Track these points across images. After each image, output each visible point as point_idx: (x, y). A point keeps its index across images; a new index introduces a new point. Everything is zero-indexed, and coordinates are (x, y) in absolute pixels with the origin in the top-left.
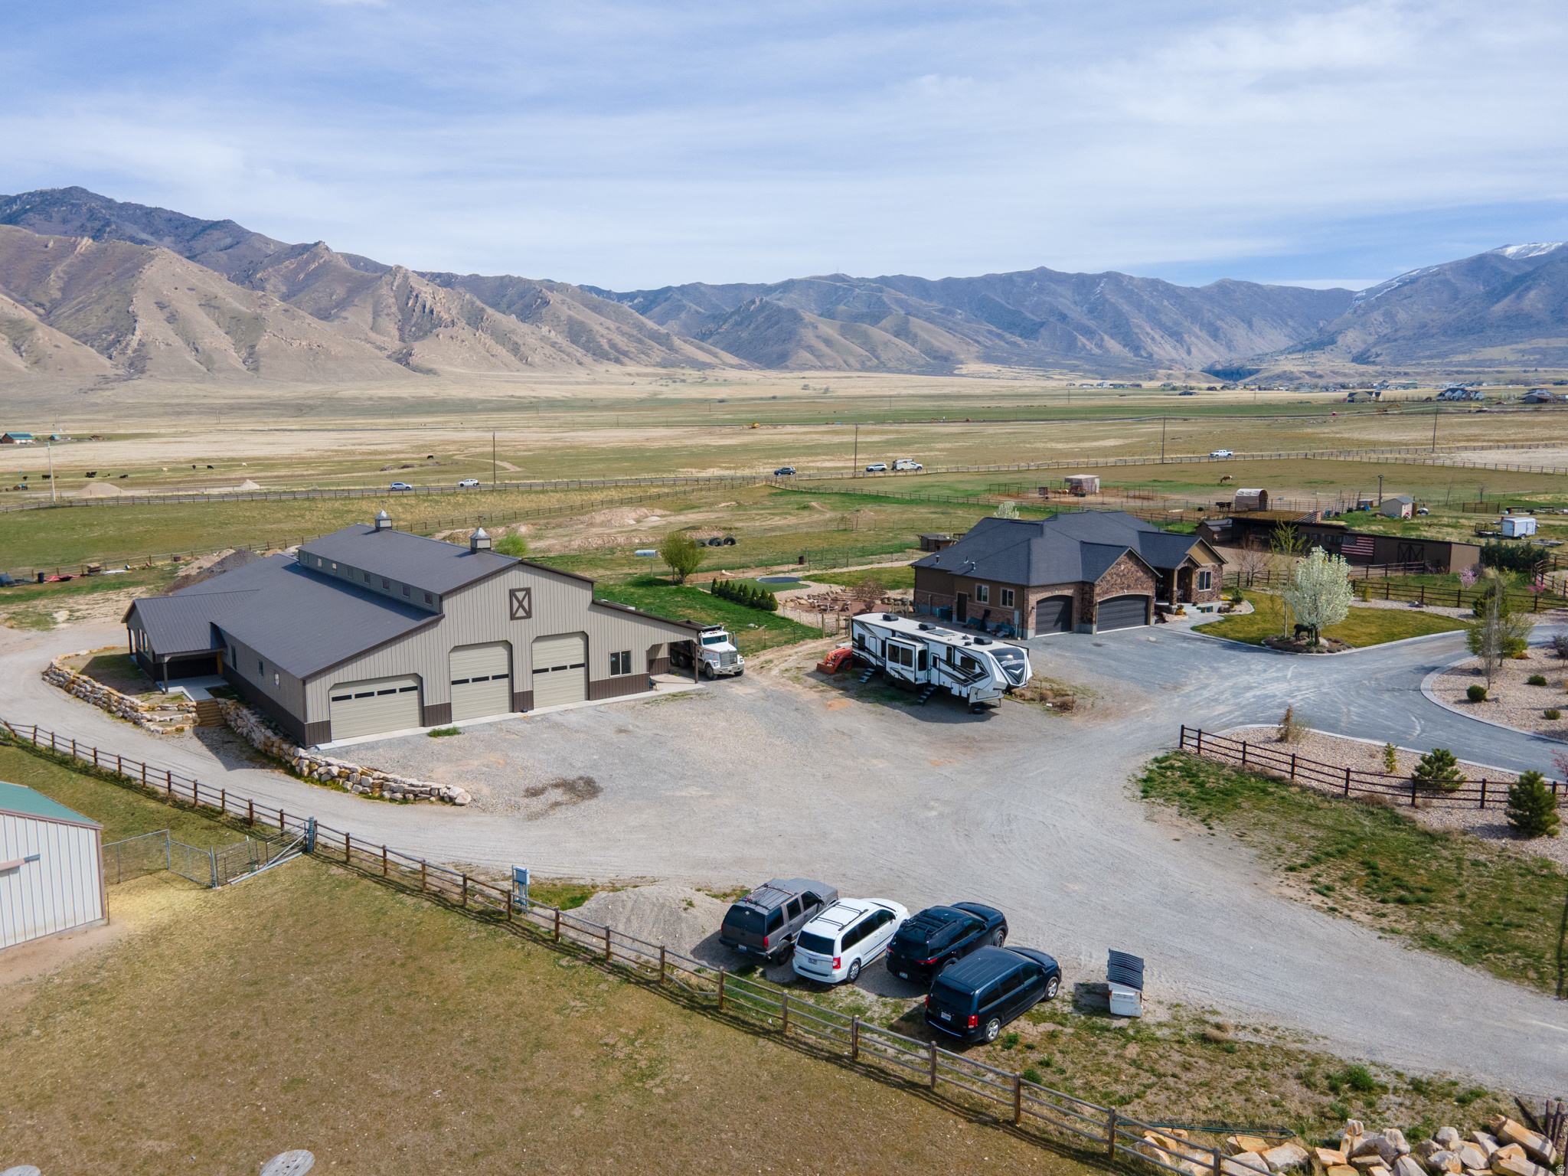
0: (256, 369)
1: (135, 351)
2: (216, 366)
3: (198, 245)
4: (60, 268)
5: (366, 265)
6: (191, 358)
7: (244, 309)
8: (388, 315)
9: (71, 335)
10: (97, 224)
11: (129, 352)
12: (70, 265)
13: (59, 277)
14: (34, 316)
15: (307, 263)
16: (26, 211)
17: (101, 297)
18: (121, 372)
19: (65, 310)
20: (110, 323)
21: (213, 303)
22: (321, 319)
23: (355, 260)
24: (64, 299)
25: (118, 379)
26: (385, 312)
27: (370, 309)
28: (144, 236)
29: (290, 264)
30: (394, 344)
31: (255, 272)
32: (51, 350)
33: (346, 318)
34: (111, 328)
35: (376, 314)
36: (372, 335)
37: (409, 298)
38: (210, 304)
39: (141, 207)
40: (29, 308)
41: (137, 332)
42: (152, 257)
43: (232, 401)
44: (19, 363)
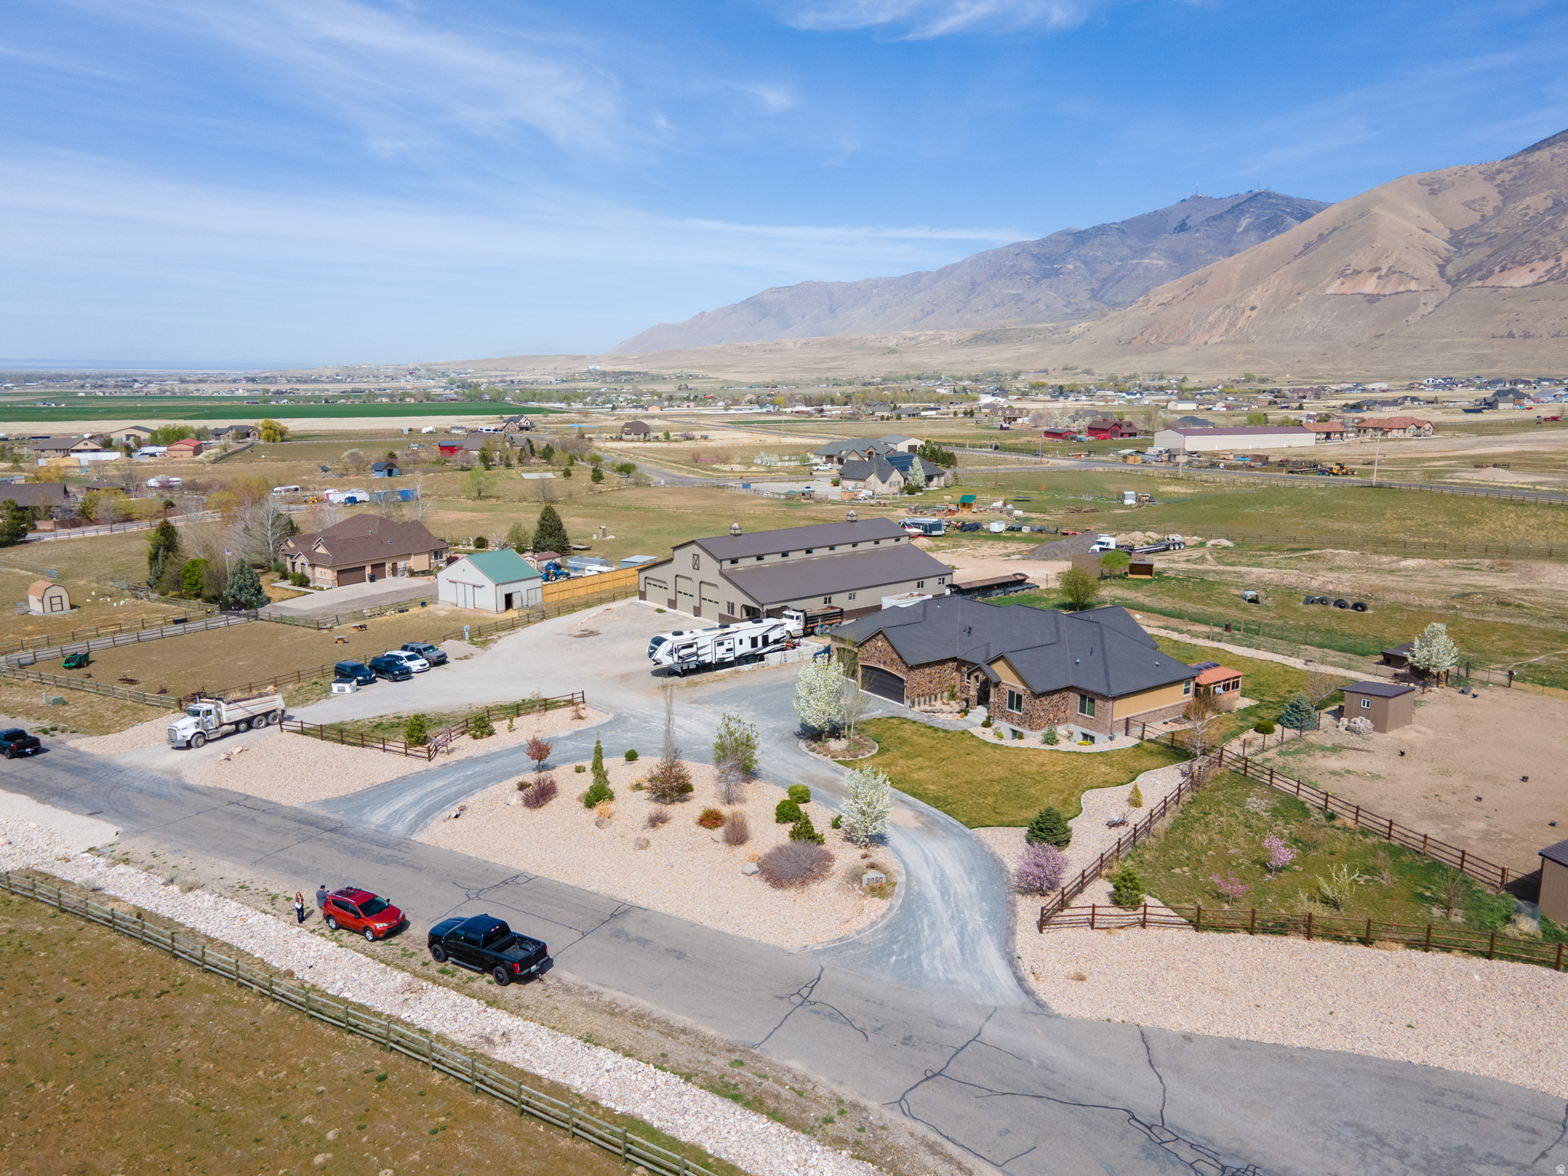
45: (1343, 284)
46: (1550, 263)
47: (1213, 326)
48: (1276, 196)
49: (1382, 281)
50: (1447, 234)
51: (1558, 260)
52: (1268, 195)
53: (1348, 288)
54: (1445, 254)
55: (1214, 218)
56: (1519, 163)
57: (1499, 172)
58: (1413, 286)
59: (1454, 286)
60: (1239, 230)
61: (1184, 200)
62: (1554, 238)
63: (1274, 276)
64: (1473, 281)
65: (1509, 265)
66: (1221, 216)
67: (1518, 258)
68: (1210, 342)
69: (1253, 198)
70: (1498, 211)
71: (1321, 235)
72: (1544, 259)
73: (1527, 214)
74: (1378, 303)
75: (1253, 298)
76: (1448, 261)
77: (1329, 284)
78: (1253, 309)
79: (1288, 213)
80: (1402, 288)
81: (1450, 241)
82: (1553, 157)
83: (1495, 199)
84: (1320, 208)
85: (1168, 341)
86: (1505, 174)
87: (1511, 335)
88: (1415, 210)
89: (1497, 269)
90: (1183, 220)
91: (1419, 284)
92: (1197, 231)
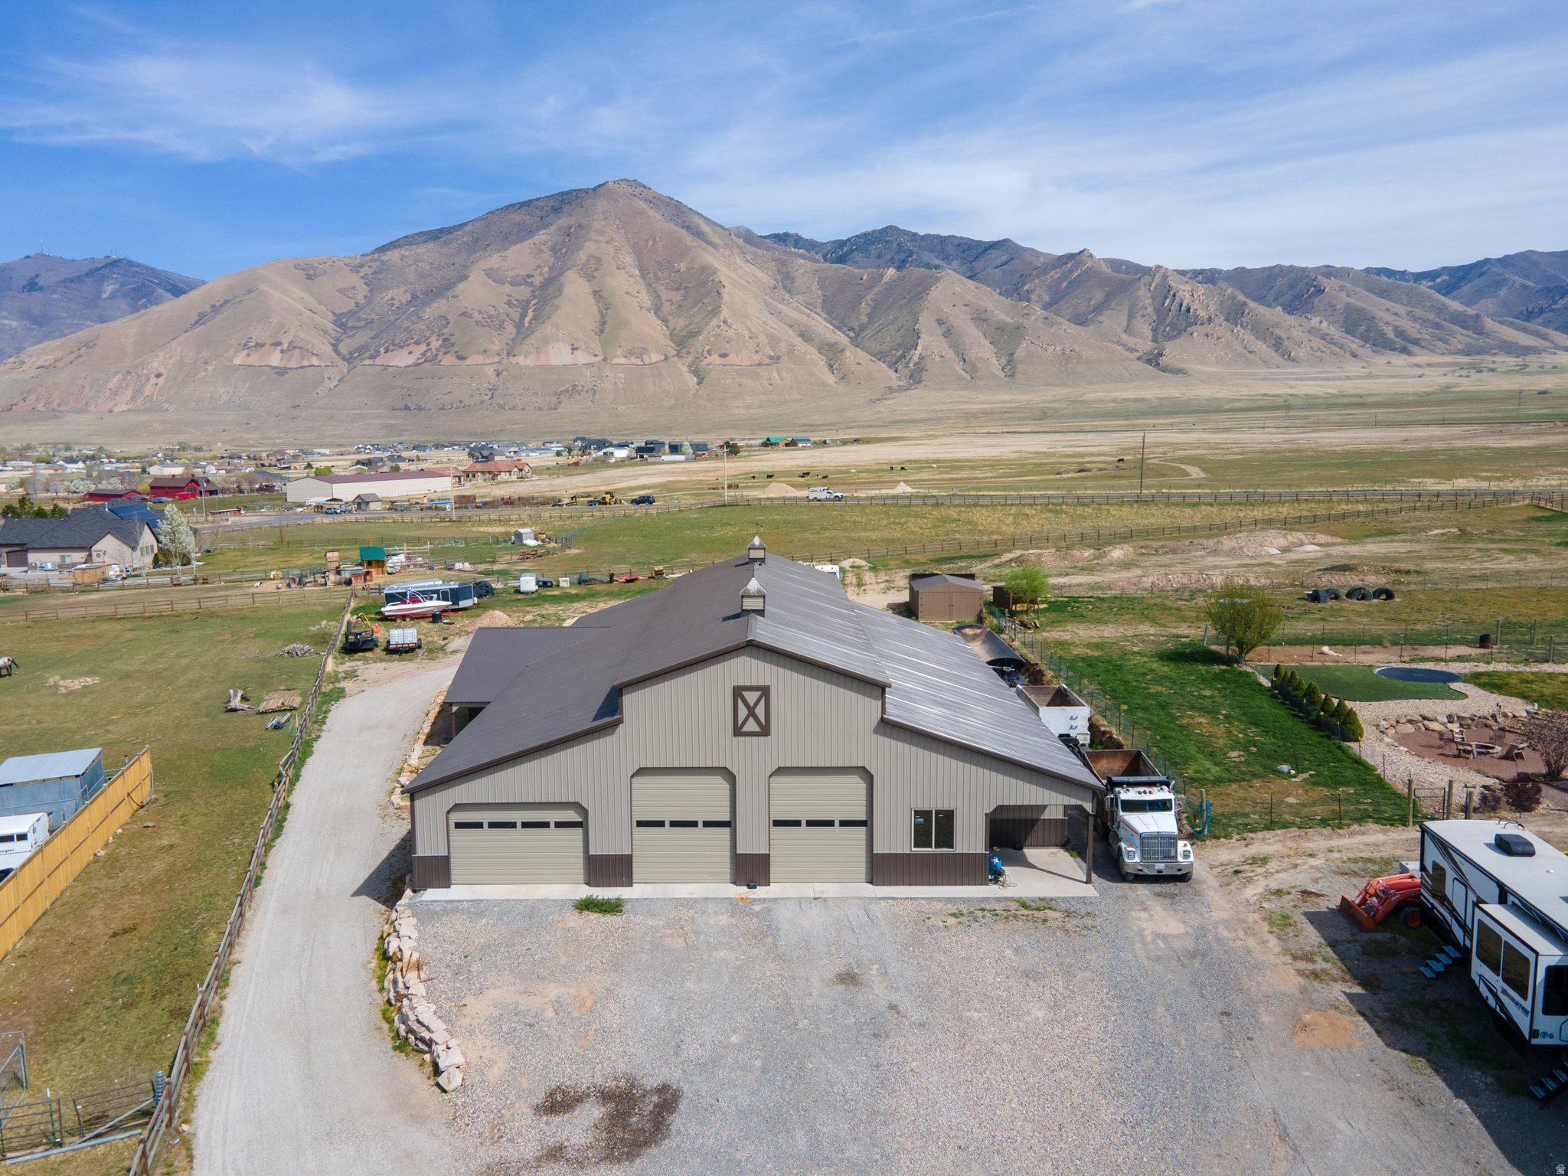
0: (1012, 376)
1: (916, 364)
2: (979, 374)
3: (978, 265)
4: (869, 297)
5: (1127, 268)
6: (958, 368)
7: (1008, 319)
8: (1143, 316)
9: (870, 353)
10: (902, 256)
11: (911, 365)
12: (877, 294)
13: (868, 305)
14: (847, 339)
15: (1071, 271)
16: (852, 251)
17: (896, 318)
18: (902, 383)
19: (868, 332)
20: (899, 340)
21: (983, 316)
22: (1078, 324)
23: (1116, 264)
24: (869, 323)
25: (900, 389)
26: (1141, 313)
27: (1126, 312)
28: (937, 262)
29: (1055, 274)
30: (1145, 344)
31: (1024, 284)
32: (854, 367)
33: (1101, 322)
34: (900, 345)
35: (1131, 317)
36: (1125, 337)
37: (1166, 298)
38: (980, 317)
39: (937, 237)
40: (844, 333)
41: (919, 348)
42: (938, 280)
43: (986, 406)
44: (830, 379)
45: (248, 355)
46: (423, 348)
47: (115, 393)
49: (286, 356)
50: (331, 317)
51: (428, 345)
53: (254, 360)
54: (334, 334)
56: (376, 260)
57: (361, 266)
58: (315, 361)
59: (349, 363)
60: (105, 296)
62: (421, 326)
63: (174, 343)
64: (364, 359)
65: (391, 347)
67: (397, 342)
68: (116, 410)
69: (112, 264)
70: (369, 300)
71: (213, 306)
72: (418, 343)
73: (393, 305)
74: (287, 376)
75: (156, 363)
76: (339, 340)
77: (235, 355)
78: (158, 376)
80: (305, 363)
81: (335, 322)
82: (402, 258)
83: (363, 290)
85: (62, 408)
86: (366, 268)
87: (407, 408)
88: (298, 293)
89: (382, 350)
90: (32, 279)
91: (320, 359)
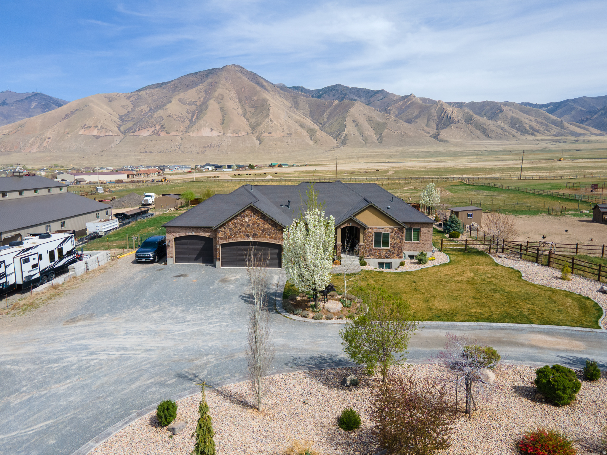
0: (381, 142)
1: (344, 137)
2: (368, 141)
3: (372, 99)
4: (327, 111)
5: (429, 101)
6: (360, 139)
7: (380, 121)
8: (433, 120)
9: (327, 133)
10: (342, 96)
11: (342, 138)
12: (331, 110)
13: (327, 114)
14: (318, 127)
15: (406, 102)
16: (323, 93)
17: (337, 120)
18: (338, 145)
19: (327, 125)
20: (338, 128)
21: (371, 119)
22: (408, 123)
23: (424, 100)
24: (327, 121)
25: (338, 147)
26: (432, 119)
27: (427, 118)
28: (356, 98)
29: (400, 103)
30: (433, 130)
31: (388, 107)
32: (320, 138)
33: (417, 122)
34: (338, 130)
35: (428, 120)
36: (426, 128)
37: (442, 113)
38: (370, 120)
39: (356, 88)
40: (317, 125)
41: (345, 131)
42: (354, 105)
43: (369, 154)
44: (311, 143)
45: (85, 131)
46: (153, 129)
47: (32, 145)
48: (45, 96)
49: (99, 131)
50: (118, 117)
51: (155, 128)
52: (42, 95)
53: (87, 133)
54: (119, 123)
55: (19, 101)
56: (136, 95)
57: (131, 97)
58: (111, 134)
59: (124, 134)
60: (32, 107)
61: (3, 92)
62: (152, 120)
63: (56, 126)
64: (130, 133)
65: (141, 129)
66: (22, 101)
67: (143, 126)
68: (32, 151)
69: (35, 95)
70: (133, 110)
71: (71, 112)
72: (151, 127)
73: (142, 112)
74: (99, 139)
75: (48, 134)
76: (120, 126)
77: (79, 130)
78: (49, 138)
79: (52, 103)
80: (107, 134)
81: (119, 119)
82: (147, 94)
83: (131, 106)
84: (65, 103)
85: (11, 151)
86: (132, 98)
87: (146, 152)
88: (105, 107)
89: (137, 129)
90: (4, 100)
91: (113, 133)
92: (12, 106)
